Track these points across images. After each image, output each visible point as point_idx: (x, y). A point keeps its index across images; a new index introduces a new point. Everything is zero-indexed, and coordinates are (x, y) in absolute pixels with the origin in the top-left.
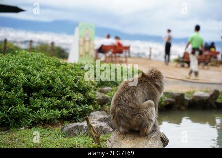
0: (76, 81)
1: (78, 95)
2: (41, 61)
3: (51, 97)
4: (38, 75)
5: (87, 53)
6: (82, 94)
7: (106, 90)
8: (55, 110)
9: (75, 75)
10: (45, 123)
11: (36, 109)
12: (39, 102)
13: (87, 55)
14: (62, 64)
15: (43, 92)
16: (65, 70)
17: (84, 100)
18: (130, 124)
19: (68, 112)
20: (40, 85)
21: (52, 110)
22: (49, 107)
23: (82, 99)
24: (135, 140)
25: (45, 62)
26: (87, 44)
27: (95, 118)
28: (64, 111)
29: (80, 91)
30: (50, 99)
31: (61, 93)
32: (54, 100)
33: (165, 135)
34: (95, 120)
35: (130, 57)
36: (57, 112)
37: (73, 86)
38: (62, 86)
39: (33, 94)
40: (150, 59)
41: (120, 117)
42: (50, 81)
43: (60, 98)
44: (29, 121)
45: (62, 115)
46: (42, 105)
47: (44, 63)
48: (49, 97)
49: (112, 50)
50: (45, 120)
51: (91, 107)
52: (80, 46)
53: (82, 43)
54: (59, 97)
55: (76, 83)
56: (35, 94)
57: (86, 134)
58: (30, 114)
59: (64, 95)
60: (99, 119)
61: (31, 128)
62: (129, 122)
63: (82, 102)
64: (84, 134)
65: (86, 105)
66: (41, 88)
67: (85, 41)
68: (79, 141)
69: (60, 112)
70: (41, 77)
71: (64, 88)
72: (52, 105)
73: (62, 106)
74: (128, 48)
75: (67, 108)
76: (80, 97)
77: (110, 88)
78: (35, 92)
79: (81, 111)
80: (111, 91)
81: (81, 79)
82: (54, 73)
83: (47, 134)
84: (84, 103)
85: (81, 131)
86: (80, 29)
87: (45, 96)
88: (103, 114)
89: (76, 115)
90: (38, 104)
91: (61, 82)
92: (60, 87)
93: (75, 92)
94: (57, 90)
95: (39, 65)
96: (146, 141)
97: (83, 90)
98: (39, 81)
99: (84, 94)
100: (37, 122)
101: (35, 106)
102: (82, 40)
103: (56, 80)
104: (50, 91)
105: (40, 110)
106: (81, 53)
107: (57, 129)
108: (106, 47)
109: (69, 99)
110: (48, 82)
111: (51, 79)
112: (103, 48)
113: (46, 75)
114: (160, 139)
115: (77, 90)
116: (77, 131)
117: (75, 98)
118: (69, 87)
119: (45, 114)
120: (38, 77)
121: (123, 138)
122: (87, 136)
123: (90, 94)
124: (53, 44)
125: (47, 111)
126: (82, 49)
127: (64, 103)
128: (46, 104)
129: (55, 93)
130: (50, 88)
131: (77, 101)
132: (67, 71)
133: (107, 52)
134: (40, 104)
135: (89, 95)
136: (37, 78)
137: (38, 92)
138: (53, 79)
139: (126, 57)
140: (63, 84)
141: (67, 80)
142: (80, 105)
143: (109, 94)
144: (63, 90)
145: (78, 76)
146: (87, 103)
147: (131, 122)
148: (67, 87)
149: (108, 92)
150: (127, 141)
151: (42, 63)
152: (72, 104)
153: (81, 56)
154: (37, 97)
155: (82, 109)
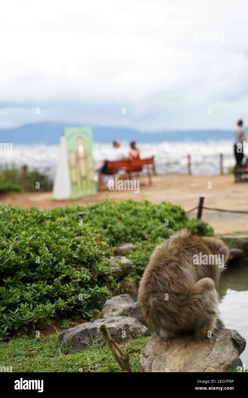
0: (74, 247)
1: (80, 270)
2: (13, 220)
3: (36, 281)
4: (11, 247)
5: (84, 178)
6: (87, 267)
7: (125, 250)
8: (45, 303)
9: (72, 237)
10: (31, 327)
11: (13, 306)
12: (16, 293)
13: (84, 182)
14: (48, 218)
15: (22, 274)
16: (54, 229)
17: (92, 279)
18: (176, 323)
19: (68, 304)
20: (14, 264)
21: (41, 305)
22: (35, 300)
23: (88, 277)
24: (188, 349)
25: (19, 220)
26: (82, 162)
27: (114, 310)
28: (61, 303)
29: (84, 264)
30: (34, 285)
31: (51, 272)
32: (41, 287)
33: (238, 335)
34: (115, 313)
35: (155, 174)
36: (49, 306)
37: (70, 256)
38: (52, 260)
39: (4, 280)
40: (190, 173)
41: (159, 313)
42: (31, 253)
43: (50, 281)
44: (3, 329)
45: (58, 310)
46: (22, 297)
47: (18, 222)
48: (32, 282)
49: (124, 168)
50: (31, 323)
51: (105, 289)
52: (71, 168)
53: (73, 162)
54: (48, 280)
55: (75, 250)
56: (9, 280)
57: (102, 343)
58: (5, 316)
59: (57, 275)
60: (121, 310)
61: (7, 341)
62: (175, 320)
63: (89, 283)
64: (99, 342)
65: (97, 286)
66: (17, 268)
67: (78, 159)
68: (92, 359)
69: (54, 306)
70: (16, 250)
71: (56, 263)
72: (39, 294)
73: (56, 294)
74: (150, 161)
75: (64, 297)
76: (84, 274)
77: (131, 245)
78: (7, 277)
79: (90, 298)
80: (134, 250)
81: (82, 242)
82: (35, 239)
83: (37, 348)
84: (92, 283)
85: (94, 337)
86: (68, 139)
87: (25, 280)
88: (127, 300)
89: (81, 307)
90: (16, 297)
91: (50, 252)
92: (48, 262)
93: (75, 267)
94: (45, 267)
95: (9, 228)
96: (208, 348)
97: (88, 261)
98: (13, 256)
99: (91, 268)
100: (16, 328)
101: (11, 301)
102: (73, 157)
103: (40, 251)
104: (33, 272)
105: (20, 307)
106: (74, 180)
107: (51, 336)
108: (113, 163)
109: (67, 280)
110: (28, 256)
111: (31, 251)
112: (110, 166)
113: (23, 244)
114: (231, 343)
115: (78, 263)
116: (87, 338)
117: (77, 278)
118: (64, 260)
119: (29, 313)
120: (10, 251)
121: (168, 347)
122: (104, 345)
123: (101, 267)
124: (25, 168)
125: (31, 306)
126: (74, 171)
127: (58, 288)
128: (28, 295)
129: (41, 273)
130: (33, 266)
131: (80, 283)
132: (58, 230)
133: (116, 172)
134: (18, 297)
135: (100, 269)
136: (8, 252)
137: (12, 276)
138: (36, 250)
139: (149, 176)
140: (54, 256)
141: (59, 248)
142: (86, 288)
143: (130, 256)
144: (54, 265)
145: (76, 238)
146: (97, 283)
147: (178, 320)
148: (60, 260)
149: (128, 254)
150: (176, 351)
151: (14, 223)
152: (73, 289)
153: (74, 184)
154: (11, 284)
155: (90, 296)
